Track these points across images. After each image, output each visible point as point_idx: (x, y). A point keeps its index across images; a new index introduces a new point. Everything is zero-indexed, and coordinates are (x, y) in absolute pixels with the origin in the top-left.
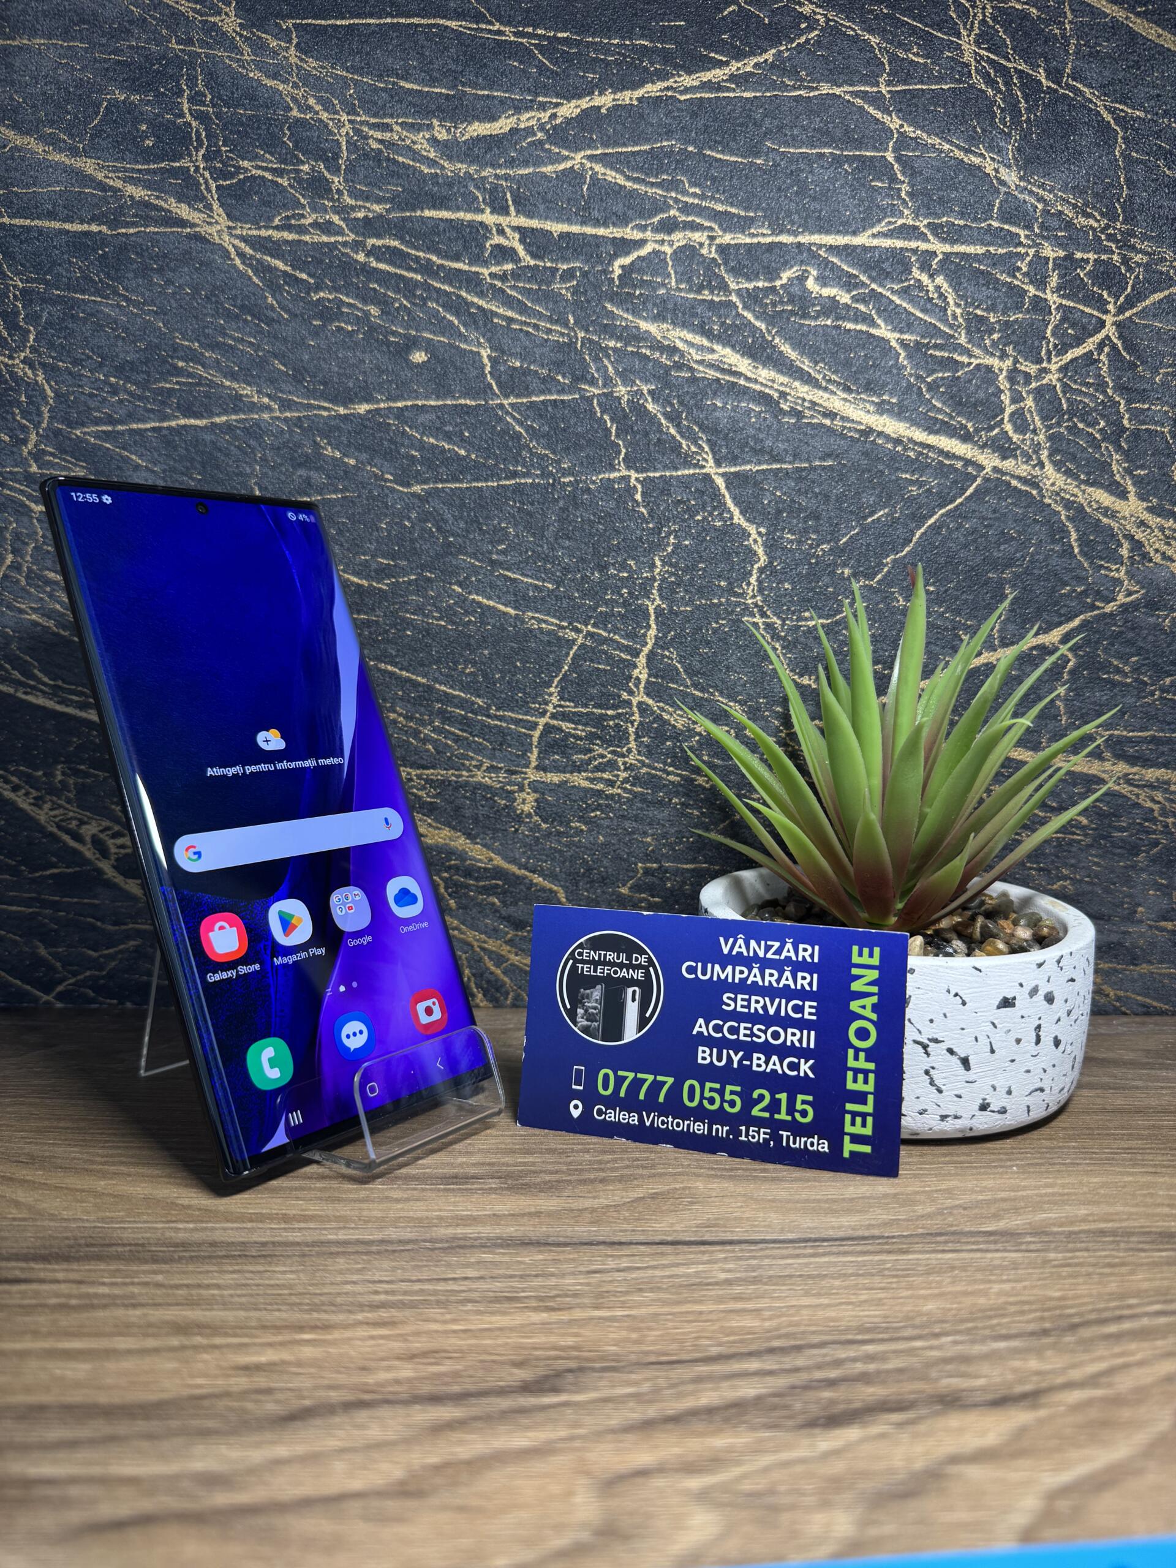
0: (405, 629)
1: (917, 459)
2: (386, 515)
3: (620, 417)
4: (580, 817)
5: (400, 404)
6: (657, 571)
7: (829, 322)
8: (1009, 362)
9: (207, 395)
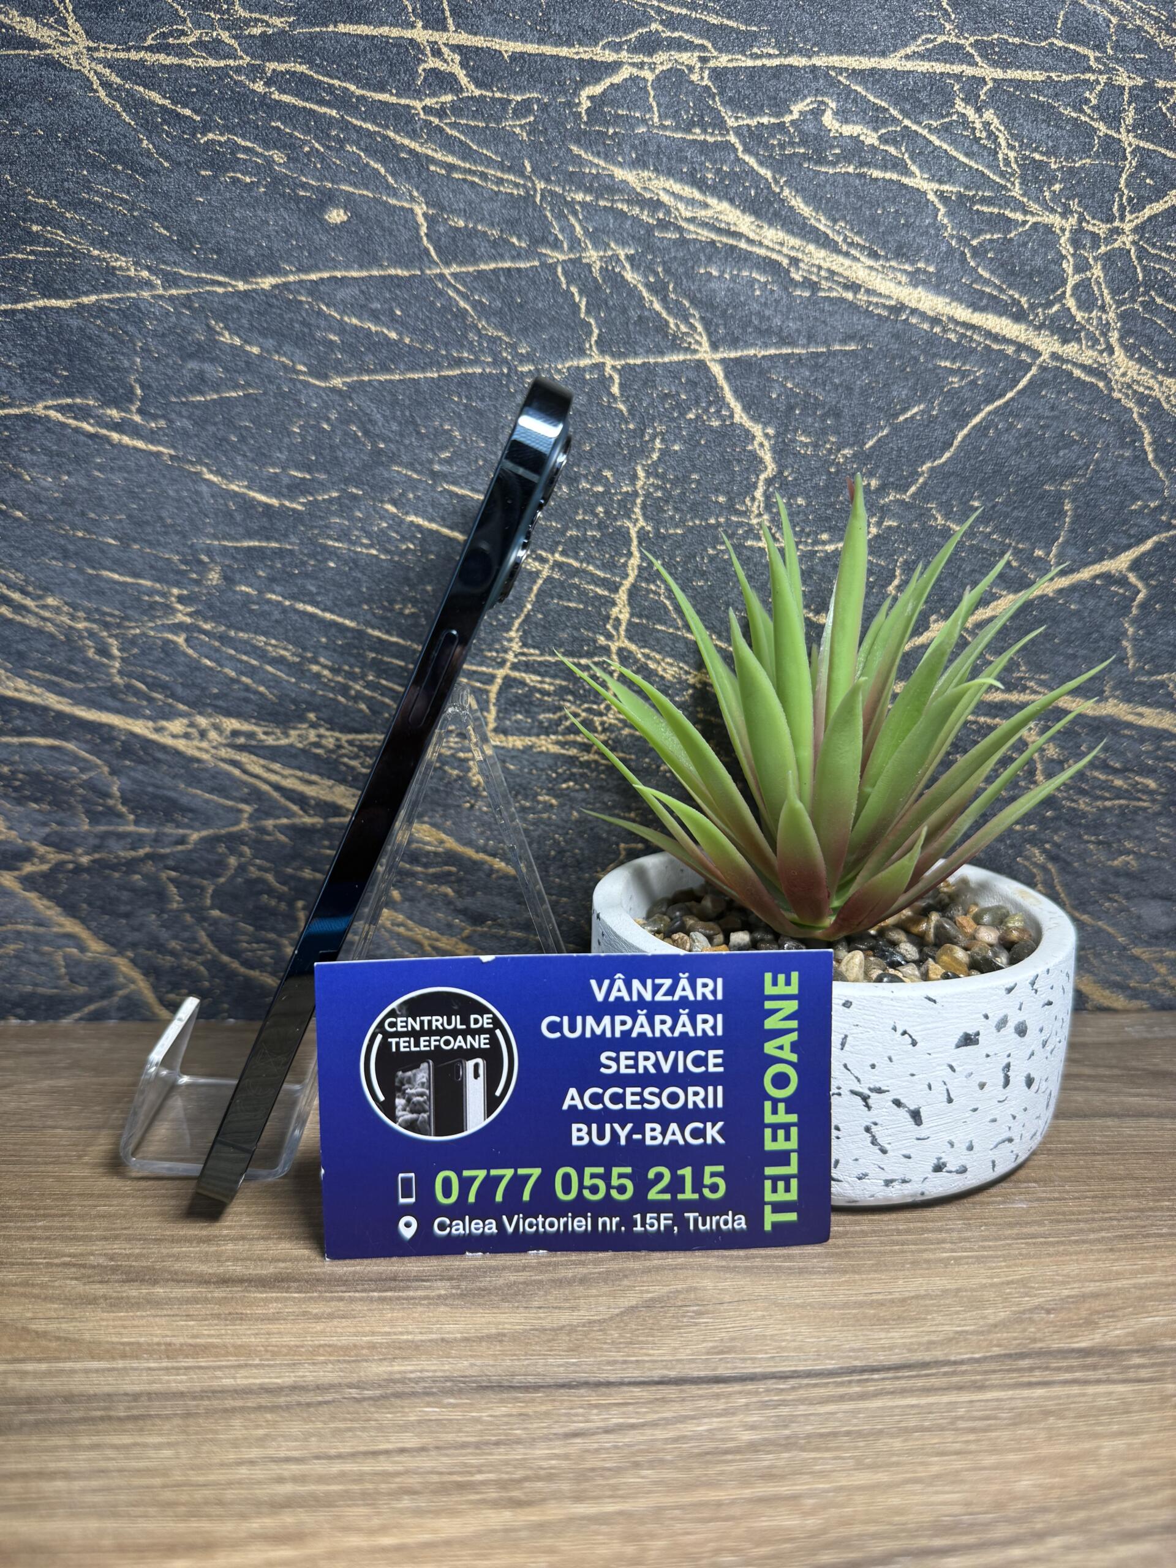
0: (327, 560)
1: (959, 343)
2: (299, 416)
3: (591, 289)
4: (549, 789)
5: (314, 277)
6: (639, 484)
7: (851, 169)
8: (1073, 220)
9: (71, 268)
